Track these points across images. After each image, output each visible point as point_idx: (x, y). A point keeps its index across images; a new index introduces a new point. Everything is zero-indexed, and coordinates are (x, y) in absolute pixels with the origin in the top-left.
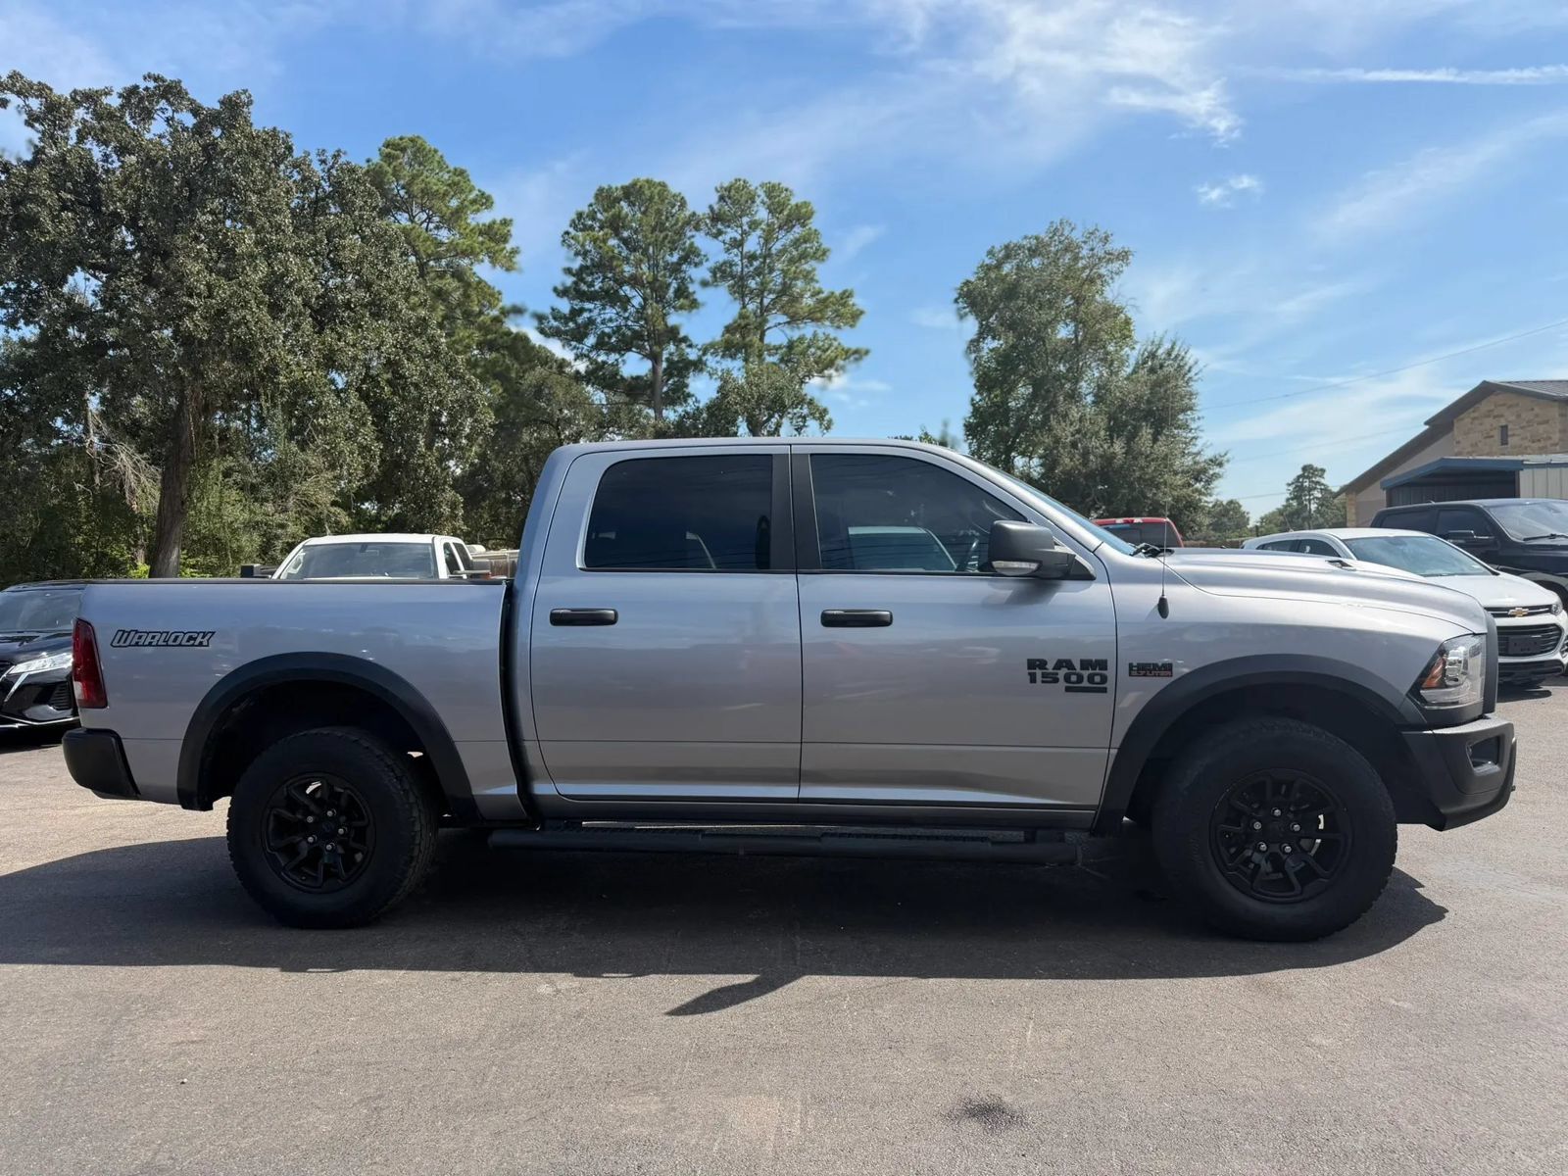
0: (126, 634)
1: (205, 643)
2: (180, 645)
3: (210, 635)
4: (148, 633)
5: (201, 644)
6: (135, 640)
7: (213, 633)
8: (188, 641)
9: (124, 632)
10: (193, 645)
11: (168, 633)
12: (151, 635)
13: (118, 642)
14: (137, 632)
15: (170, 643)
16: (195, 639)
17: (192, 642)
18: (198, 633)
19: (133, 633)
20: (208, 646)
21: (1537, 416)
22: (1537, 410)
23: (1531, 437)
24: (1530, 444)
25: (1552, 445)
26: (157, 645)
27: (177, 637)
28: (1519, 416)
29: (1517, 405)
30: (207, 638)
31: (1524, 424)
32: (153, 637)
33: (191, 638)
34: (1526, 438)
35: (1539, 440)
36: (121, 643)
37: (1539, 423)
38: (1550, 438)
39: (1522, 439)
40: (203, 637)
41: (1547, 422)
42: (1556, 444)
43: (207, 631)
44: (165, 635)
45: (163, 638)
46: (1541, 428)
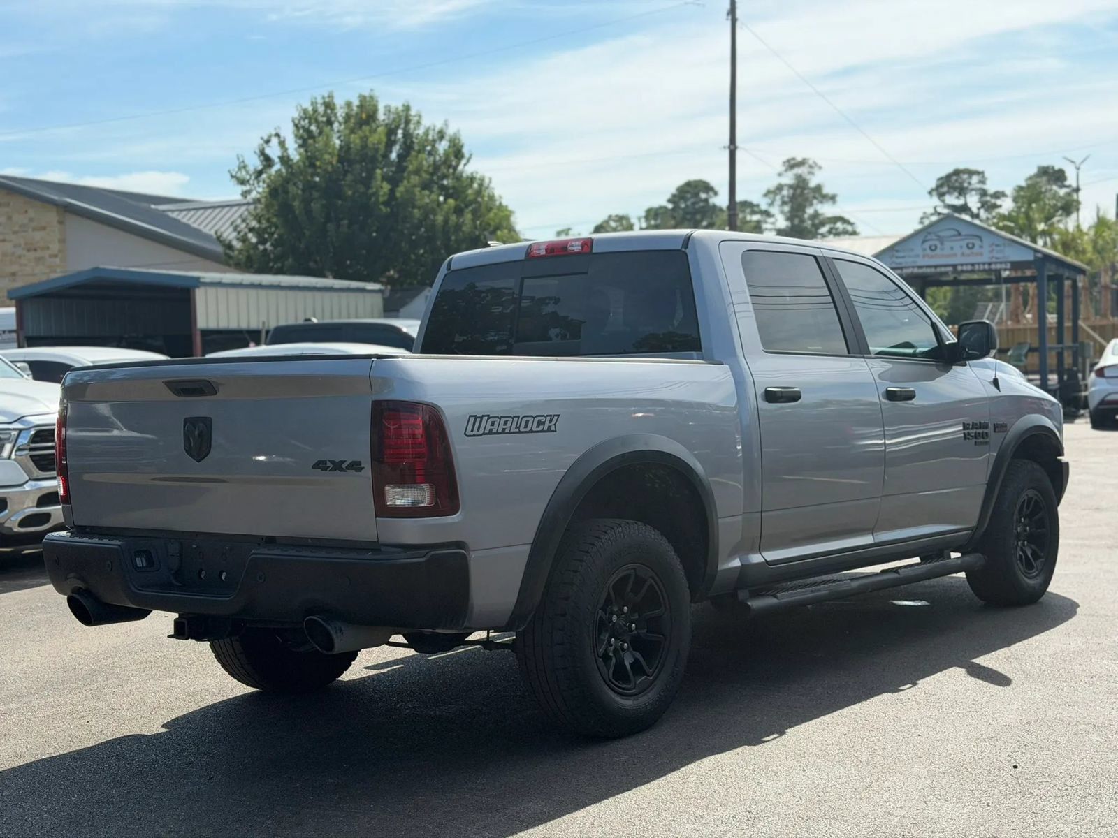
0: (478, 420)
1: (553, 428)
2: (531, 431)
3: (556, 418)
4: (500, 418)
5: (549, 430)
6: (489, 427)
7: (558, 416)
8: (538, 427)
9: (476, 417)
10: (542, 431)
11: (518, 417)
12: (503, 420)
13: (472, 431)
14: (489, 417)
15: (522, 429)
16: (543, 424)
17: (541, 428)
18: (546, 417)
19: (485, 418)
20: (555, 431)
21: (31, 220)
22: (31, 213)
23: (26, 244)
24: (25, 252)
25: (51, 256)
26: (510, 433)
27: (527, 422)
28: (10, 218)
29: (8, 205)
30: (554, 422)
31: (17, 228)
32: (506, 423)
33: (540, 423)
34: (20, 245)
35: (35, 250)
36: (475, 432)
37: (34, 229)
38: (48, 248)
39: (15, 246)
40: (550, 422)
41: (44, 228)
42: (56, 256)
43: (553, 414)
44: (516, 419)
45: (515, 424)
46: (38, 235)
